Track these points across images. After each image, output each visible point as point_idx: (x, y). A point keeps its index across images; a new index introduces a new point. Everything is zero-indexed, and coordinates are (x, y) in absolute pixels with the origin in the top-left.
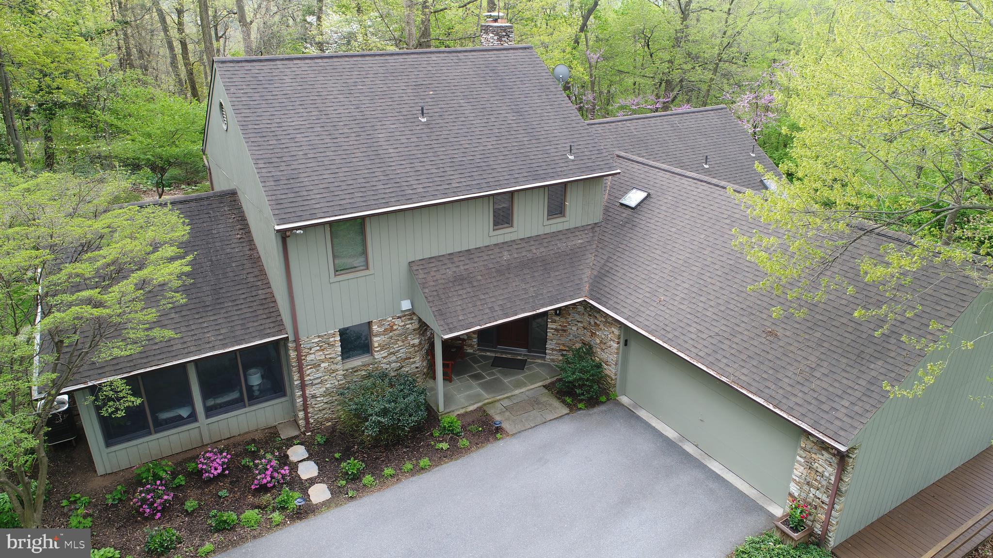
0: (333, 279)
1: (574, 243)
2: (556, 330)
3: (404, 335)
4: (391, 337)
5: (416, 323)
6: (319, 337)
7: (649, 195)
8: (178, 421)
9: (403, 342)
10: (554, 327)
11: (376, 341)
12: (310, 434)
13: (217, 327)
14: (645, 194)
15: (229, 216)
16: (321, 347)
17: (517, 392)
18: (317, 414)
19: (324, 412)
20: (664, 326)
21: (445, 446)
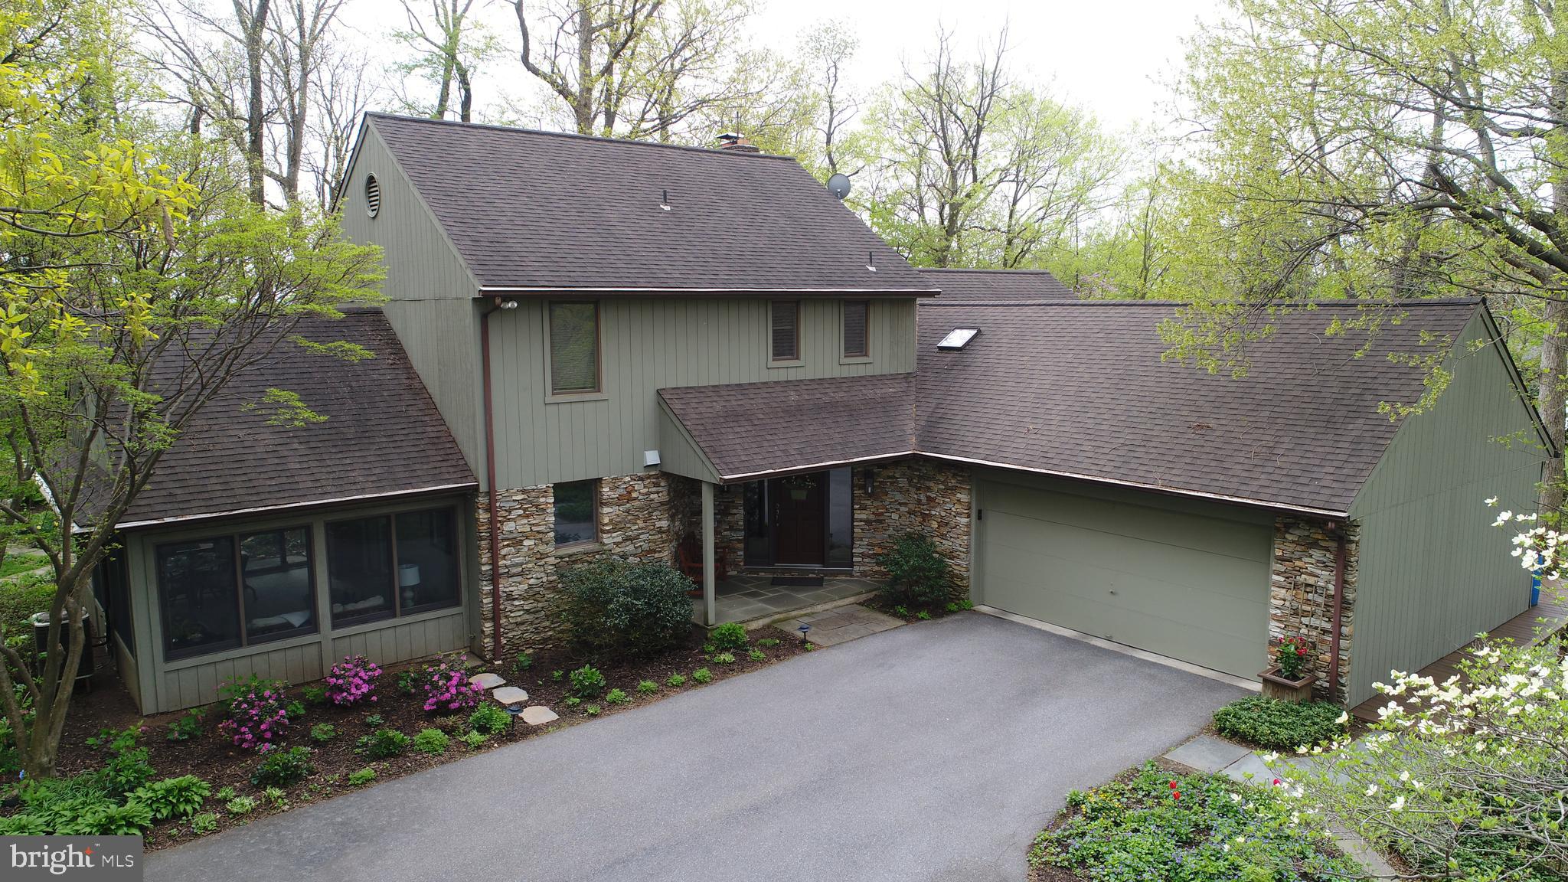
0: (550, 399)
1: (883, 391)
2: (867, 522)
3: (648, 508)
4: (628, 511)
5: (665, 493)
6: (523, 492)
7: (979, 333)
8: (286, 631)
9: (645, 522)
10: (864, 517)
11: (607, 513)
12: (500, 662)
13: (366, 466)
14: (974, 332)
15: (373, 337)
16: (525, 510)
17: (819, 608)
18: (512, 630)
19: (523, 628)
20: (1042, 454)
21: (727, 657)
